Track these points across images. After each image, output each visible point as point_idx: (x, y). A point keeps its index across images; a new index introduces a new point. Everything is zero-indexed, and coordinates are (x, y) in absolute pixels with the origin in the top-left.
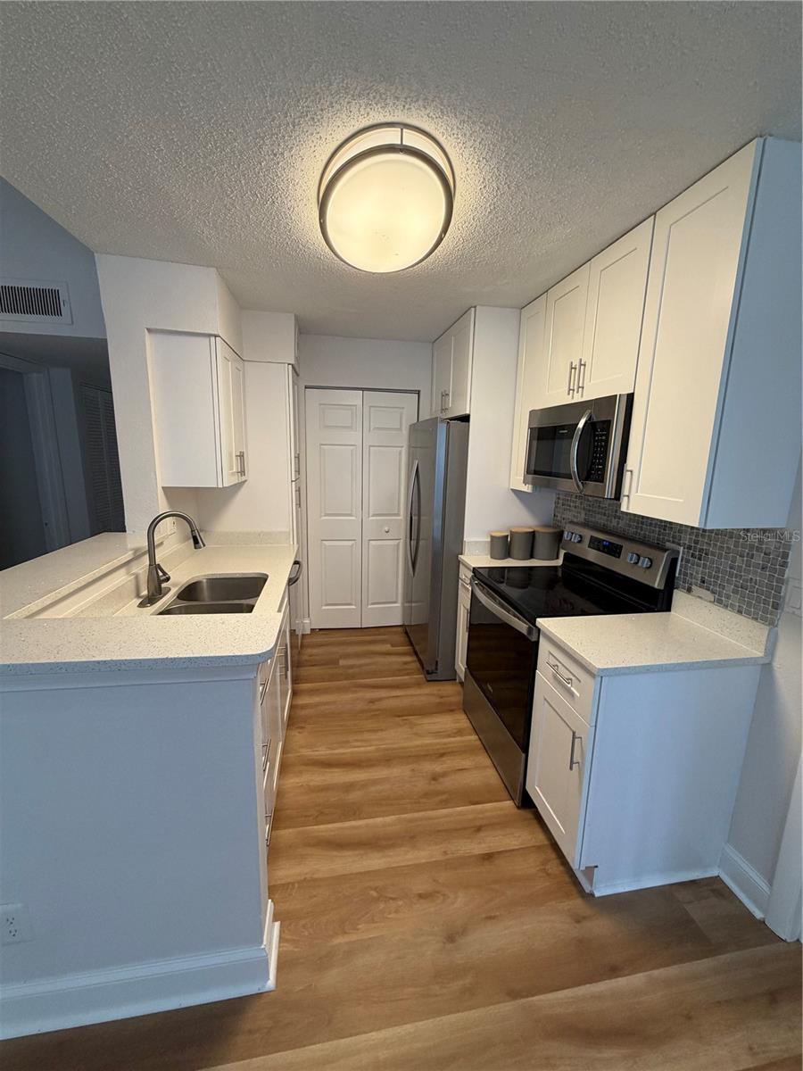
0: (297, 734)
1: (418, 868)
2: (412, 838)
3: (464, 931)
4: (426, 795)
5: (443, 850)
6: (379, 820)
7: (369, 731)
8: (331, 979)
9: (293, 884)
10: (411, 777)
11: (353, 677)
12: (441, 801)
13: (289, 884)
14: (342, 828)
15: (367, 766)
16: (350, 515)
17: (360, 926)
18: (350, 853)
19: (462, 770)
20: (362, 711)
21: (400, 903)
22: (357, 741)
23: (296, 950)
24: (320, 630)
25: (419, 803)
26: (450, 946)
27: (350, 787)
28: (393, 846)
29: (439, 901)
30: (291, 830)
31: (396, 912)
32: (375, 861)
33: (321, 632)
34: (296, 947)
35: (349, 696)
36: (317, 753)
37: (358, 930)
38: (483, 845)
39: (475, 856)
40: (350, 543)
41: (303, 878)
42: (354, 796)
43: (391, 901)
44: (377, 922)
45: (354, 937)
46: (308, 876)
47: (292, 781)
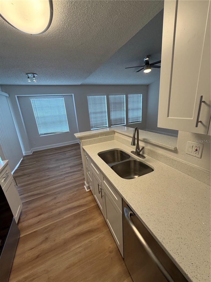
2: (60, 214)
3: (52, 199)
5: (52, 213)
9: (87, 197)
19: (32, 249)
21: (64, 200)
25: (55, 225)
29: (56, 202)
30: (92, 206)
46: (84, 199)
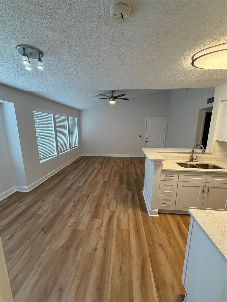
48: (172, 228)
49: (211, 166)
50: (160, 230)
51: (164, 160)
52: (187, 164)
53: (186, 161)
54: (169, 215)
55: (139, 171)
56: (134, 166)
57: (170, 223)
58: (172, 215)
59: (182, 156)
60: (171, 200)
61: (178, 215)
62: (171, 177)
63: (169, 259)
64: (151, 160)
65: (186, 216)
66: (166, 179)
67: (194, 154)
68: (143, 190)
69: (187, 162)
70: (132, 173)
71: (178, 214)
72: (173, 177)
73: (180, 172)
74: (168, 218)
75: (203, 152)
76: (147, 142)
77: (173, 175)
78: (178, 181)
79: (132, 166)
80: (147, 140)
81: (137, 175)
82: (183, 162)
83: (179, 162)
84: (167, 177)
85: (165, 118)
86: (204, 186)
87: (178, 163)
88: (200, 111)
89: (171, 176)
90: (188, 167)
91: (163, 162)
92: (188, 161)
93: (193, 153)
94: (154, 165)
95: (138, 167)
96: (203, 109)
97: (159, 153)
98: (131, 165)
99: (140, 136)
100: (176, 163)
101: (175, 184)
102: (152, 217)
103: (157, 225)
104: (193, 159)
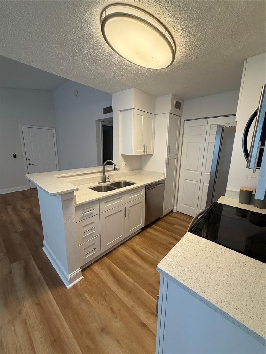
0: (138, 238)
1: (121, 302)
2: (130, 292)
3: (108, 333)
4: (150, 285)
5: (134, 306)
6: (128, 278)
7: (158, 252)
8: (75, 301)
10: (152, 275)
11: (173, 232)
12: (152, 291)
13: (94, 271)
14: (118, 271)
15: (144, 261)
16: (197, 171)
17: (92, 297)
18: (112, 279)
20: (163, 244)
21: (105, 304)
22: (151, 251)
23: (79, 286)
24: (181, 213)
25: (145, 285)
26: (100, 331)
27: (133, 262)
28: (122, 288)
29: (113, 317)
31: (102, 305)
32: (114, 287)
33: (180, 214)
34: (80, 286)
35: (164, 237)
36: (136, 247)
37: (91, 297)
38: (147, 320)
39: (140, 319)
40: (196, 182)
41: (98, 273)
42: (131, 266)
43: (104, 301)
44: (96, 301)
45: (88, 298)
47: (123, 249)
48: (106, 284)
49: (122, 183)
50: (91, 300)
51: (77, 190)
52: (101, 187)
53: (98, 183)
54: (96, 264)
55: (26, 215)
56: (14, 209)
57: (100, 276)
58: (98, 262)
59: (93, 177)
60: (94, 243)
61: (105, 258)
62: (90, 212)
63: (122, 345)
64: (54, 194)
65: (113, 252)
66: (83, 217)
67: (105, 173)
68: (43, 245)
69: (100, 185)
70: (12, 223)
71: (105, 255)
72: (92, 211)
73: (100, 200)
74: (95, 271)
75: (115, 168)
76: (30, 164)
77: (93, 207)
78: (100, 213)
79: (9, 209)
80: (29, 162)
81: (23, 222)
82: (96, 184)
83: (92, 186)
84: (84, 214)
85: (52, 129)
86: (125, 208)
87: (91, 188)
88: (96, 122)
89: (90, 209)
90: (103, 190)
91: (75, 193)
92: (101, 183)
93: (104, 171)
94: (62, 201)
95: (23, 208)
96: (99, 121)
97: (62, 179)
98: (6, 208)
99: (15, 157)
100: (89, 188)
101: (96, 219)
102: (74, 286)
103: (86, 295)
104: (105, 179)
